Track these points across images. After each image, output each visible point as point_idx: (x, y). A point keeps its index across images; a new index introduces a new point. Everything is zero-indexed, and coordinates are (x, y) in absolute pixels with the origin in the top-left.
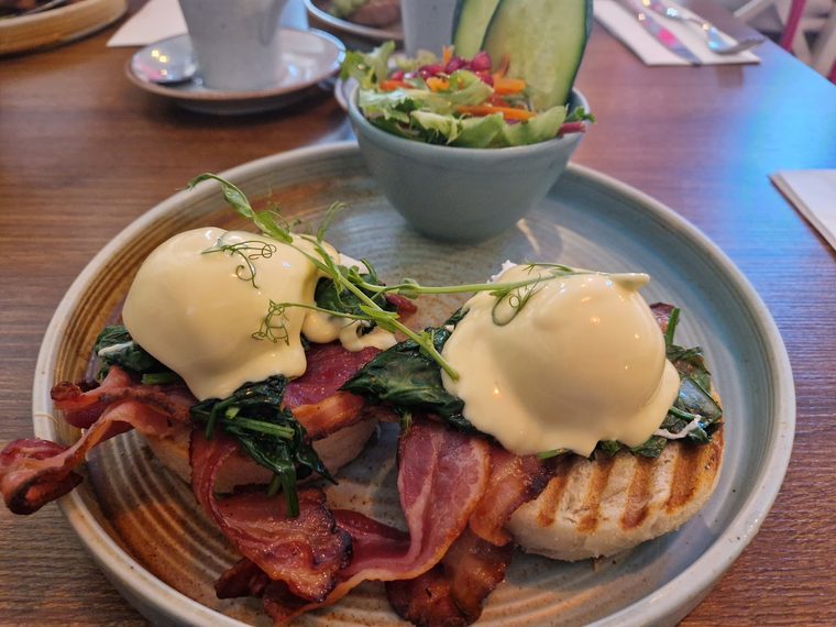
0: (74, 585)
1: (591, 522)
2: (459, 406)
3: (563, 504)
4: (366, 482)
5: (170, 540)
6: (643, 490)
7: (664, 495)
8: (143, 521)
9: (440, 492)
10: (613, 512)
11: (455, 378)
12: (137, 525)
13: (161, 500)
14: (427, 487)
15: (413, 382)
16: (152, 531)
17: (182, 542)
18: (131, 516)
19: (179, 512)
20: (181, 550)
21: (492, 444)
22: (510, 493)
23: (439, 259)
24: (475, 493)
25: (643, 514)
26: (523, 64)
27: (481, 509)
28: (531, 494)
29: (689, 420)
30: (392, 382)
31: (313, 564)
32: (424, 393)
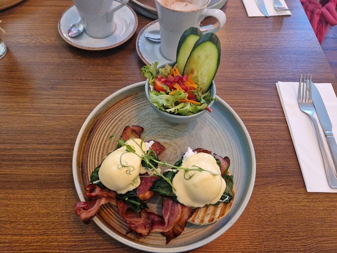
0: (92, 227)
1: (202, 221)
2: (176, 197)
3: (197, 218)
4: (155, 203)
5: (113, 218)
6: (214, 214)
7: (217, 216)
8: (106, 214)
9: (172, 214)
10: (207, 220)
11: (175, 190)
12: (104, 214)
13: (109, 208)
14: (169, 214)
15: (166, 191)
16: (108, 216)
17: (115, 219)
18: (103, 212)
19: (113, 211)
20: (116, 221)
21: (183, 205)
22: (186, 217)
23: (171, 128)
24: (179, 216)
25: (213, 220)
26: (198, 72)
27: (180, 220)
28: (190, 216)
29: (226, 197)
30: (161, 191)
31: (145, 227)
32: (168, 193)
